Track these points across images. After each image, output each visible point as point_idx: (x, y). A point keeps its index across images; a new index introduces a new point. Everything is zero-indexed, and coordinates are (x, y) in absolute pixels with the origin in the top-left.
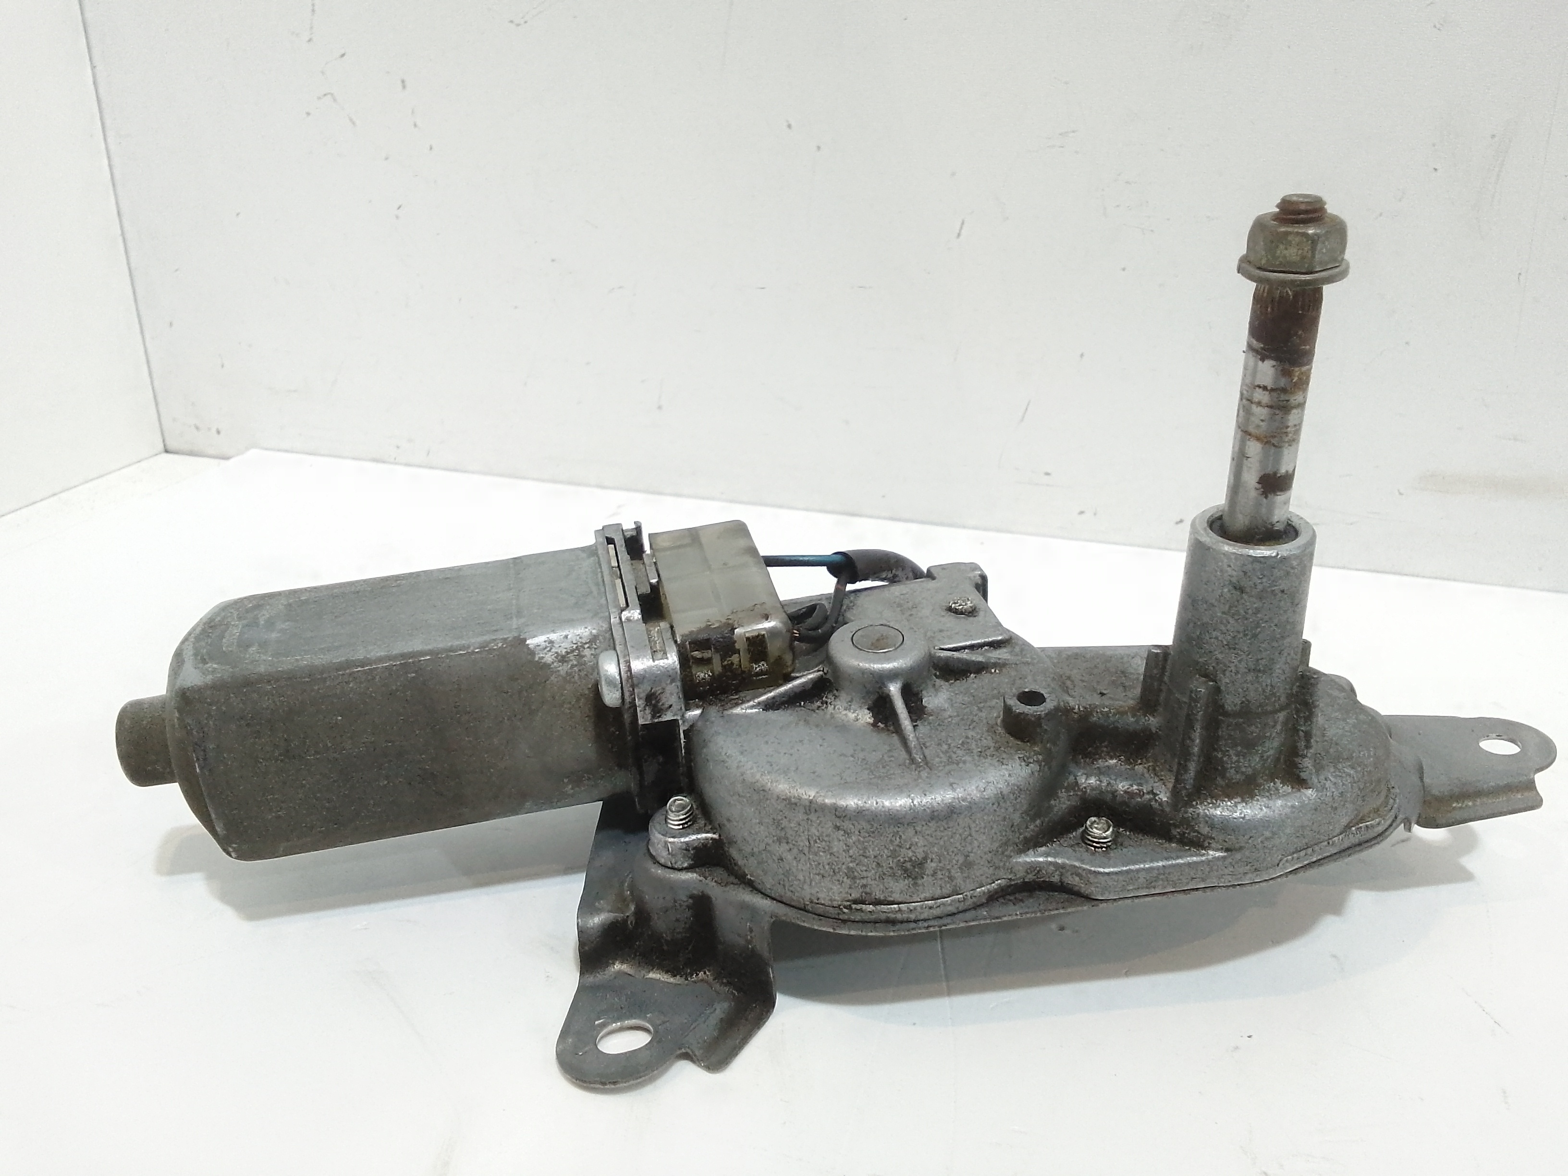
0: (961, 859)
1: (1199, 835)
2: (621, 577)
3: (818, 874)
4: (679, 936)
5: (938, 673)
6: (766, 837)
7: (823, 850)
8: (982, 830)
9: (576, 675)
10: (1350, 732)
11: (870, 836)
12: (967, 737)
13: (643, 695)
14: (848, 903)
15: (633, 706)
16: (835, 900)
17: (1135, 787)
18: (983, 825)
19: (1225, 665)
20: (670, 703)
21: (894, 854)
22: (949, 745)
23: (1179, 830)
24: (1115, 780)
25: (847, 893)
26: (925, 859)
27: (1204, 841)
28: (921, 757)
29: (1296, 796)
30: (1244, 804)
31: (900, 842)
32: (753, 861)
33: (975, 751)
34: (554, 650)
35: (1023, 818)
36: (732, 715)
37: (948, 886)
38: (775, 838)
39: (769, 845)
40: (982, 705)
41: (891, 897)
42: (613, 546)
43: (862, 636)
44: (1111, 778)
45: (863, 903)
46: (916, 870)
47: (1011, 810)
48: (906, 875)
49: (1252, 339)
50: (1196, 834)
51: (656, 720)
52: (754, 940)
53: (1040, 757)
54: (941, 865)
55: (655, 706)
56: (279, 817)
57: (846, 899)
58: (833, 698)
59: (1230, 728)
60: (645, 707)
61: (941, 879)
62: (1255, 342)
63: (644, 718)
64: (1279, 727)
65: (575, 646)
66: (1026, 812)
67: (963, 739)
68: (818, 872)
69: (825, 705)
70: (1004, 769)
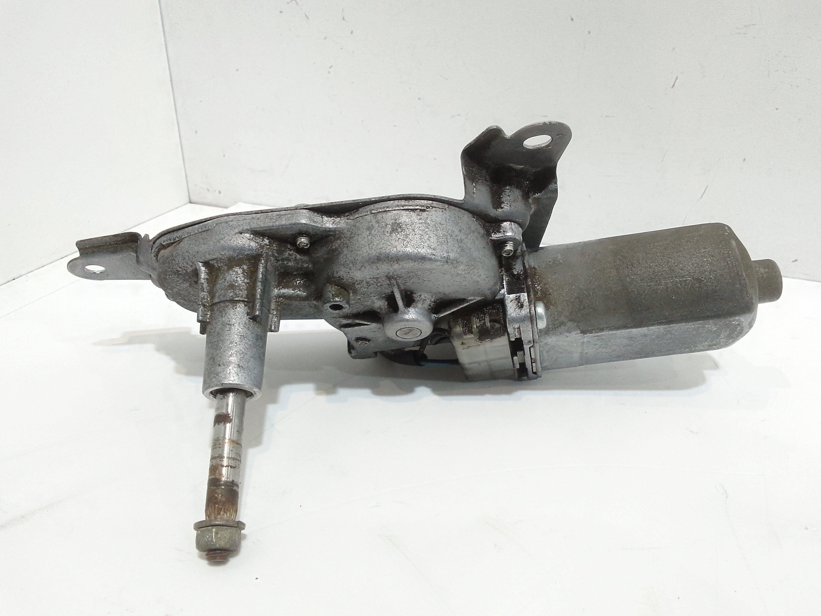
0: (373, 232)
1: (255, 240)
2: (531, 359)
3: (442, 224)
4: (508, 188)
5: (378, 314)
6: (467, 242)
7: (441, 237)
8: (363, 246)
9: (556, 315)
10: (177, 285)
11: (418, 245)
12: (367, 288)
13: (524, 307)
14: (428, 210)
15: (530, 302)
16: (434, 211)
17: (285, 263)
18: (363, 249)
19: (245, 327)
20: (511, 303)
21: (407, 236)
22: (377, 285)
23: (265, 243)
24: (295, 266)
25: (429, 215)
26: (391, 233)
27: (253, 238)
28: (391, 281)
29: (208, 259)
30: (234, 256)
31: (404, 242)
32: (473, 228)
33: (365, 283)
34: (567, 328)
35: (342, 251)
36: (481, 297)
37: (379, 219)
38: (463, 242)
39: (466, 238)
40: (358, 301)
41: (407, 213)
42: (534, 371)
43: (416, 334)
44: (297, 266)
45: (421, 210)
46: (395, 227)
47: (348, 256)
48: (400, 225)
49: (237, 490)
50: (257, 241)
51: (518, 294)
52: (472, 188)
53: (333, 279)
54: (383, 230)
55: (519, 302)
56: (704, 248)
57: (429, 212)
58: (431, 305)
59: (242, 295)
60: (524, 301)
61: (383, 222)
62: (236, 489)
63: (524, 297)
64: (217, 295)
65: (557, 329)
66: (340, 253)
67: (370, 287)
68: (443, 225)
69: (435, 301)
70: (351, 275)
